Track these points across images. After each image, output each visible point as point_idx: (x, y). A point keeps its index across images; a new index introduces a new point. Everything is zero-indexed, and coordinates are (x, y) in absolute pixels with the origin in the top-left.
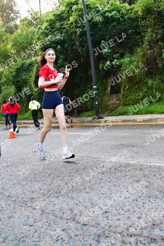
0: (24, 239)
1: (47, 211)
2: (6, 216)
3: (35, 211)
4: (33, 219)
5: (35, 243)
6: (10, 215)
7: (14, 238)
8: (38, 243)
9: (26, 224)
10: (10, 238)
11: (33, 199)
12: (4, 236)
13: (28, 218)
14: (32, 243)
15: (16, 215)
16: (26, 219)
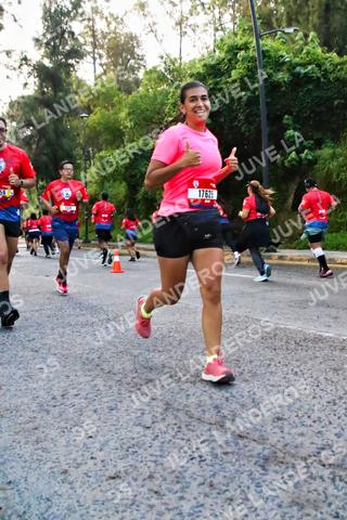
0: (136, 449)
1: (175, 405)
2: (105, 406)
3: (154, 403)
4: (150, 416)
5: (154, 458)
6: (113, 405)
7: (117, 445)
8: (159, 458)
9: (139, 424)
10: (112, 444)
11: (151, 381)
12: (102, 439)
13: (143, 414)
14: (149, 458)
15: (122, 407)
16: (139, 414)
